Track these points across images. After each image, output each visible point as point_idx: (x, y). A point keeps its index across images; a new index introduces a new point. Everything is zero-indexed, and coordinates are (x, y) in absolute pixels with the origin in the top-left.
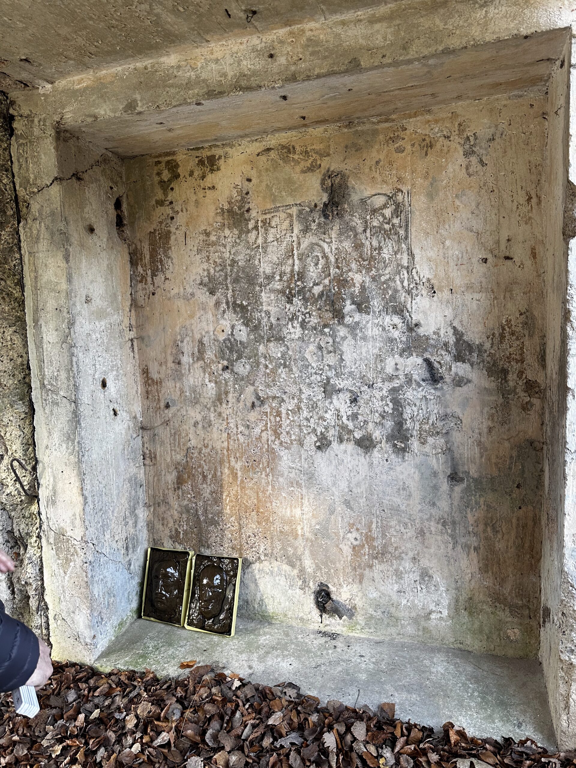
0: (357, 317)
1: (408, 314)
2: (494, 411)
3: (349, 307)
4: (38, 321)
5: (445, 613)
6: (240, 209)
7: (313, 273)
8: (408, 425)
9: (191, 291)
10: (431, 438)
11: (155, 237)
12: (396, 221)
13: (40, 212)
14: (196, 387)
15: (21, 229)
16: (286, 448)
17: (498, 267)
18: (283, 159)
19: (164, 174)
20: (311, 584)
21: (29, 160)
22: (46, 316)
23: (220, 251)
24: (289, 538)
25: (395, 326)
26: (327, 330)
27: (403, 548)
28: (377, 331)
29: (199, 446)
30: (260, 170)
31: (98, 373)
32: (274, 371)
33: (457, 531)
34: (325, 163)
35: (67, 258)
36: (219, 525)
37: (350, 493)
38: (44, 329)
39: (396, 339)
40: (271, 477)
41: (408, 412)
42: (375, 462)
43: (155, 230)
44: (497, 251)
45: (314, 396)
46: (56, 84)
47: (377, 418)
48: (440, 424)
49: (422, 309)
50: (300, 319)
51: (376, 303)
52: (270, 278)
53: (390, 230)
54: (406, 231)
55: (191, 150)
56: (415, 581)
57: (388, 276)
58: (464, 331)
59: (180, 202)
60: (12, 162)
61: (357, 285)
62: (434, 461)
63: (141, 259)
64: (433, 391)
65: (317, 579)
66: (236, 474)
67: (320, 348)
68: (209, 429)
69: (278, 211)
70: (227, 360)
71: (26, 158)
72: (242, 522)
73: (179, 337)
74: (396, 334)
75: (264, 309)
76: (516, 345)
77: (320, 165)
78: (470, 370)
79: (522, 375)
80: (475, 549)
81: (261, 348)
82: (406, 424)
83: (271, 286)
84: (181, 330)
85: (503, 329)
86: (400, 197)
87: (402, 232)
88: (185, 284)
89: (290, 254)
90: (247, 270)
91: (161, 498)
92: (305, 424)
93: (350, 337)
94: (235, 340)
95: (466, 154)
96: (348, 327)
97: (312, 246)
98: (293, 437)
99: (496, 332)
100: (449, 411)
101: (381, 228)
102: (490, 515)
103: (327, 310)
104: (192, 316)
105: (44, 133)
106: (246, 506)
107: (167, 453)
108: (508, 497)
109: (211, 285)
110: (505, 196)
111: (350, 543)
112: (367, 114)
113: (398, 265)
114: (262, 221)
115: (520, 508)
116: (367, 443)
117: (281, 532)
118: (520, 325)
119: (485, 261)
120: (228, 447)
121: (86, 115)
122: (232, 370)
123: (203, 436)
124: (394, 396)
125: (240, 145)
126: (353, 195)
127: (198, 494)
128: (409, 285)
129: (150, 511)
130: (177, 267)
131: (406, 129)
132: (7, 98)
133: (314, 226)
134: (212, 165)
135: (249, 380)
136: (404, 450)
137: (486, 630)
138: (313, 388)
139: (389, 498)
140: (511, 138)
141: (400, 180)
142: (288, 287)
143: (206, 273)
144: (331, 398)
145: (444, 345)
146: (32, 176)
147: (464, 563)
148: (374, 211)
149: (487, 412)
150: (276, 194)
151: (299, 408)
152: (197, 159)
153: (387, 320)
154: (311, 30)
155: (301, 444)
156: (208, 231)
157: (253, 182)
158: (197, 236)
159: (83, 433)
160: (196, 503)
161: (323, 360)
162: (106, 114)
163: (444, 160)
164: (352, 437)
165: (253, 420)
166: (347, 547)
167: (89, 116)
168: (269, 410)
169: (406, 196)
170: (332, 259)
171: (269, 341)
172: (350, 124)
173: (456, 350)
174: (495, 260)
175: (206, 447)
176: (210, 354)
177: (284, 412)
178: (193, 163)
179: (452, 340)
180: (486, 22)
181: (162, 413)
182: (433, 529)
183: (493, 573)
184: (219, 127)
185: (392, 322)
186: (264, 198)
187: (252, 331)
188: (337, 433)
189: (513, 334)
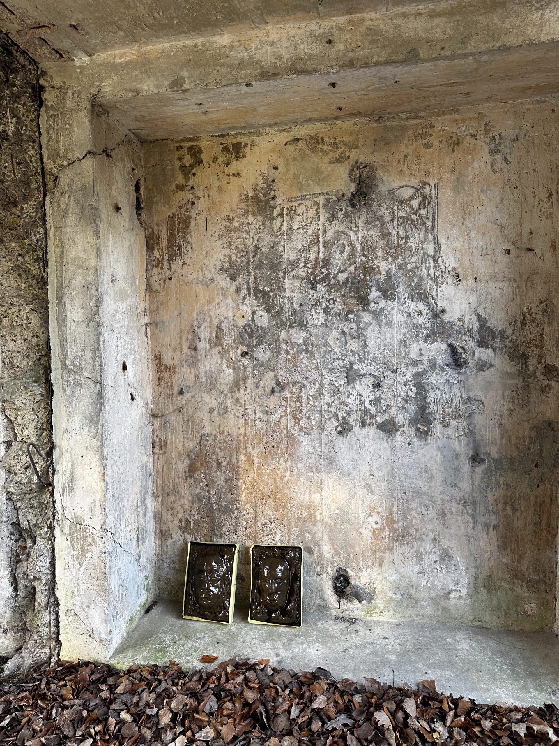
0: (382, 304)
1: (433, 301)
2: (514, 394)
3: (374, 294)
4: (62, 298)
5: (465, 592)
6: (265, 195)
7: (338, 260)
8: (432, 409)
9: (211, 276)
10: (453, 422)
11: (174, 221)
12: (423, 212)
13: (70, 186)
14: (213, 373)
15: (47, 203)
16: (305, 434)
17: (520, 258)
18: (312, 149)
19: (186, 159)
20: (329, 570)
21: (60, 132)
22: (71, 293)
23: (243, 237)
24: (307, 525)
25: (420, 313)
26: (351, 316)
27: (424, 530)
28: (401, 318)
29: (214, 433)
30: (288, 159)
31: (119, 355)
32: (295, 357)
33: (477, 511)
34: (354, 155)
35: (97, 234)
36: (233, 513)
37: (371, 477)
38: (68, 306)
39: (421, 325)
40: (289, 463)
41: (431, 396)
42: (397, 446)
43: (174, 214)
44: (520, 243)
45: (336, 381)
46: (94, 57)
47: (400, 402)
48: (462, 407)
49: (447, 297)
50: (324, 305)
51: (402, 290)
52: (294, 265)
53: (417, 220)
54: (433, 221)
55: (216, 136)
56: (435, 562)
57: (414, 265)
58: (487, 318)
59: (202, 188)
60: (40, 133)
61: (383, 272)
62: (457, 443)
63: (158, 244)
64: (456, 375)
65: (336, 564)
66: (253, 460)
67: (344, 334)
68: (225, 416)
69: (304, 199)
70: (247, 346)
71: (57, 130)
72: (257, 510)
73: (196, 323)
74: (421, 320)
75: (287, 295)
76: (536, 331)
77: (349, 157)
78: (493, 354)
79: (541, 359)
80: (495, 527)
81: (283, 334)
82: (429, 407)
83: (295, 272)
84: (198, 316)
85: (525, 316)
86: (427, 190)
87: (429, 223)
88: (204, 269)
89: (315, 241)
90: (271, 256)
91: (171, 487)
92: (326, 409)
93: (374, 323)
94: (255, 325)
95: (492, 152)
96: (373, 313)
97: (338, 234)
98: (314, 423)
99: (517, 319)
100: (471, 394)
101: (408, 218)
102: (509, 494)
103: (351, 297)
104: (210, 302)
105: (79, 105)
106: (263, 493)
107: (179, 441)
108: (526, 476)
109: (232, 271)
110: (528, 193)
111: (370, 527)
112: (399, 109)
113: (424, 254)
114: (288, 209)
115: (538, 486)
116: (390, 427)
117: (299, 518)
118: (540, 313)
119: (508, 252)
120: (245, 434)
121: (126, 90)
122: (252, 356)
123: (219, 422)
124: (418, 381)
125: (267, 134)
126: (381, 186)
127: (211, 482)
128: (435, 273)
129: (158, 501)
130: (196, 253)
131: (434, 126)
132: (38, 68)
133: (340, 215)
134: (238, 152)
135: (269, 366)
136: (426, 433)
137: (504, 606)
138: (336, 373)
139: (410, 481)
140: (533, 139)
141: (427, 173)
142: (313, 273)
143: (227, 259)
144: (354, 383)
145: (468, 331)
146: (62, 149)
147: (483, 542)
148: (402, 202)
149: (508, 395)
150: (303, 183)
151: (321, 394)
152: (222, 146)
153: (412, 307)
154: (372, 20)
155: (322, 429)
156: (231, 217)
157: (279, 170)
158: (219, 221)
159: (107, 415)
160: (209, 491)
161: (346, 345)
162: (149, 89)
163: (470, 157)
164: (374, 421)
165: (272, 406)
166: (367, 530)
167: (131, 90)
168: (289, 396)
169: (433, 189)
170: (359, 247)
171: (291, 326)
172: (380, 119)
173: (480, 335)
174: (517, 251)
175: (222, 433)
176: (228, 340)
177: (304, 397)
178: (217, 150)
179: (476, 326)
180: (542, 24)
181: (175, 399)
182: (454, 510)
183: (511, 550)
184: (255, 113)
185: (417, 309)
186: (291, 186)
187: (273, 316)
188: (359, 418)
189: (533, 321)
